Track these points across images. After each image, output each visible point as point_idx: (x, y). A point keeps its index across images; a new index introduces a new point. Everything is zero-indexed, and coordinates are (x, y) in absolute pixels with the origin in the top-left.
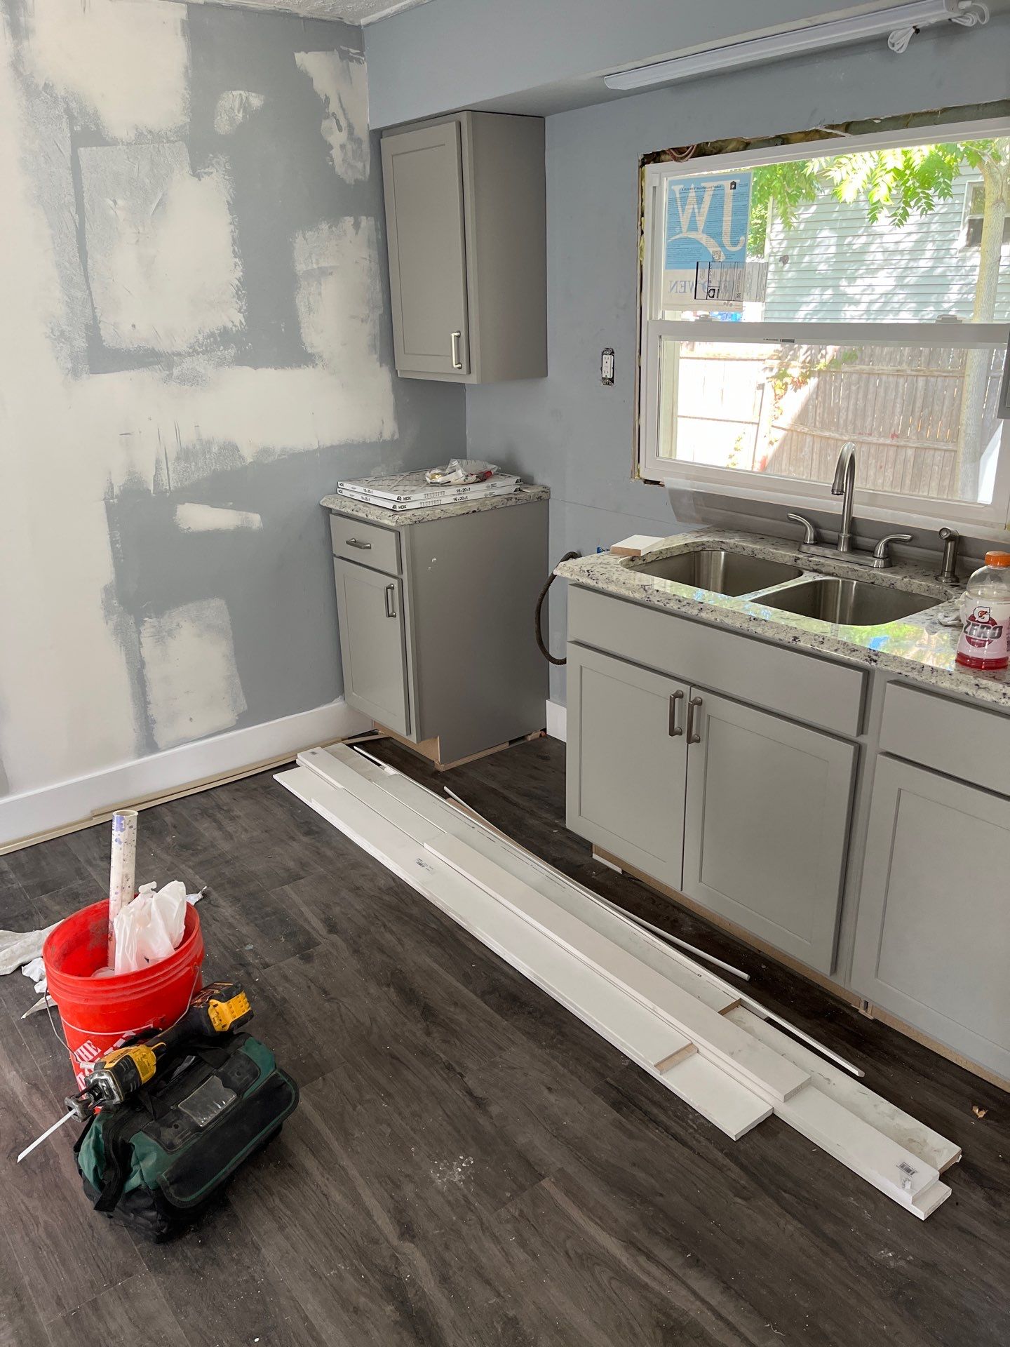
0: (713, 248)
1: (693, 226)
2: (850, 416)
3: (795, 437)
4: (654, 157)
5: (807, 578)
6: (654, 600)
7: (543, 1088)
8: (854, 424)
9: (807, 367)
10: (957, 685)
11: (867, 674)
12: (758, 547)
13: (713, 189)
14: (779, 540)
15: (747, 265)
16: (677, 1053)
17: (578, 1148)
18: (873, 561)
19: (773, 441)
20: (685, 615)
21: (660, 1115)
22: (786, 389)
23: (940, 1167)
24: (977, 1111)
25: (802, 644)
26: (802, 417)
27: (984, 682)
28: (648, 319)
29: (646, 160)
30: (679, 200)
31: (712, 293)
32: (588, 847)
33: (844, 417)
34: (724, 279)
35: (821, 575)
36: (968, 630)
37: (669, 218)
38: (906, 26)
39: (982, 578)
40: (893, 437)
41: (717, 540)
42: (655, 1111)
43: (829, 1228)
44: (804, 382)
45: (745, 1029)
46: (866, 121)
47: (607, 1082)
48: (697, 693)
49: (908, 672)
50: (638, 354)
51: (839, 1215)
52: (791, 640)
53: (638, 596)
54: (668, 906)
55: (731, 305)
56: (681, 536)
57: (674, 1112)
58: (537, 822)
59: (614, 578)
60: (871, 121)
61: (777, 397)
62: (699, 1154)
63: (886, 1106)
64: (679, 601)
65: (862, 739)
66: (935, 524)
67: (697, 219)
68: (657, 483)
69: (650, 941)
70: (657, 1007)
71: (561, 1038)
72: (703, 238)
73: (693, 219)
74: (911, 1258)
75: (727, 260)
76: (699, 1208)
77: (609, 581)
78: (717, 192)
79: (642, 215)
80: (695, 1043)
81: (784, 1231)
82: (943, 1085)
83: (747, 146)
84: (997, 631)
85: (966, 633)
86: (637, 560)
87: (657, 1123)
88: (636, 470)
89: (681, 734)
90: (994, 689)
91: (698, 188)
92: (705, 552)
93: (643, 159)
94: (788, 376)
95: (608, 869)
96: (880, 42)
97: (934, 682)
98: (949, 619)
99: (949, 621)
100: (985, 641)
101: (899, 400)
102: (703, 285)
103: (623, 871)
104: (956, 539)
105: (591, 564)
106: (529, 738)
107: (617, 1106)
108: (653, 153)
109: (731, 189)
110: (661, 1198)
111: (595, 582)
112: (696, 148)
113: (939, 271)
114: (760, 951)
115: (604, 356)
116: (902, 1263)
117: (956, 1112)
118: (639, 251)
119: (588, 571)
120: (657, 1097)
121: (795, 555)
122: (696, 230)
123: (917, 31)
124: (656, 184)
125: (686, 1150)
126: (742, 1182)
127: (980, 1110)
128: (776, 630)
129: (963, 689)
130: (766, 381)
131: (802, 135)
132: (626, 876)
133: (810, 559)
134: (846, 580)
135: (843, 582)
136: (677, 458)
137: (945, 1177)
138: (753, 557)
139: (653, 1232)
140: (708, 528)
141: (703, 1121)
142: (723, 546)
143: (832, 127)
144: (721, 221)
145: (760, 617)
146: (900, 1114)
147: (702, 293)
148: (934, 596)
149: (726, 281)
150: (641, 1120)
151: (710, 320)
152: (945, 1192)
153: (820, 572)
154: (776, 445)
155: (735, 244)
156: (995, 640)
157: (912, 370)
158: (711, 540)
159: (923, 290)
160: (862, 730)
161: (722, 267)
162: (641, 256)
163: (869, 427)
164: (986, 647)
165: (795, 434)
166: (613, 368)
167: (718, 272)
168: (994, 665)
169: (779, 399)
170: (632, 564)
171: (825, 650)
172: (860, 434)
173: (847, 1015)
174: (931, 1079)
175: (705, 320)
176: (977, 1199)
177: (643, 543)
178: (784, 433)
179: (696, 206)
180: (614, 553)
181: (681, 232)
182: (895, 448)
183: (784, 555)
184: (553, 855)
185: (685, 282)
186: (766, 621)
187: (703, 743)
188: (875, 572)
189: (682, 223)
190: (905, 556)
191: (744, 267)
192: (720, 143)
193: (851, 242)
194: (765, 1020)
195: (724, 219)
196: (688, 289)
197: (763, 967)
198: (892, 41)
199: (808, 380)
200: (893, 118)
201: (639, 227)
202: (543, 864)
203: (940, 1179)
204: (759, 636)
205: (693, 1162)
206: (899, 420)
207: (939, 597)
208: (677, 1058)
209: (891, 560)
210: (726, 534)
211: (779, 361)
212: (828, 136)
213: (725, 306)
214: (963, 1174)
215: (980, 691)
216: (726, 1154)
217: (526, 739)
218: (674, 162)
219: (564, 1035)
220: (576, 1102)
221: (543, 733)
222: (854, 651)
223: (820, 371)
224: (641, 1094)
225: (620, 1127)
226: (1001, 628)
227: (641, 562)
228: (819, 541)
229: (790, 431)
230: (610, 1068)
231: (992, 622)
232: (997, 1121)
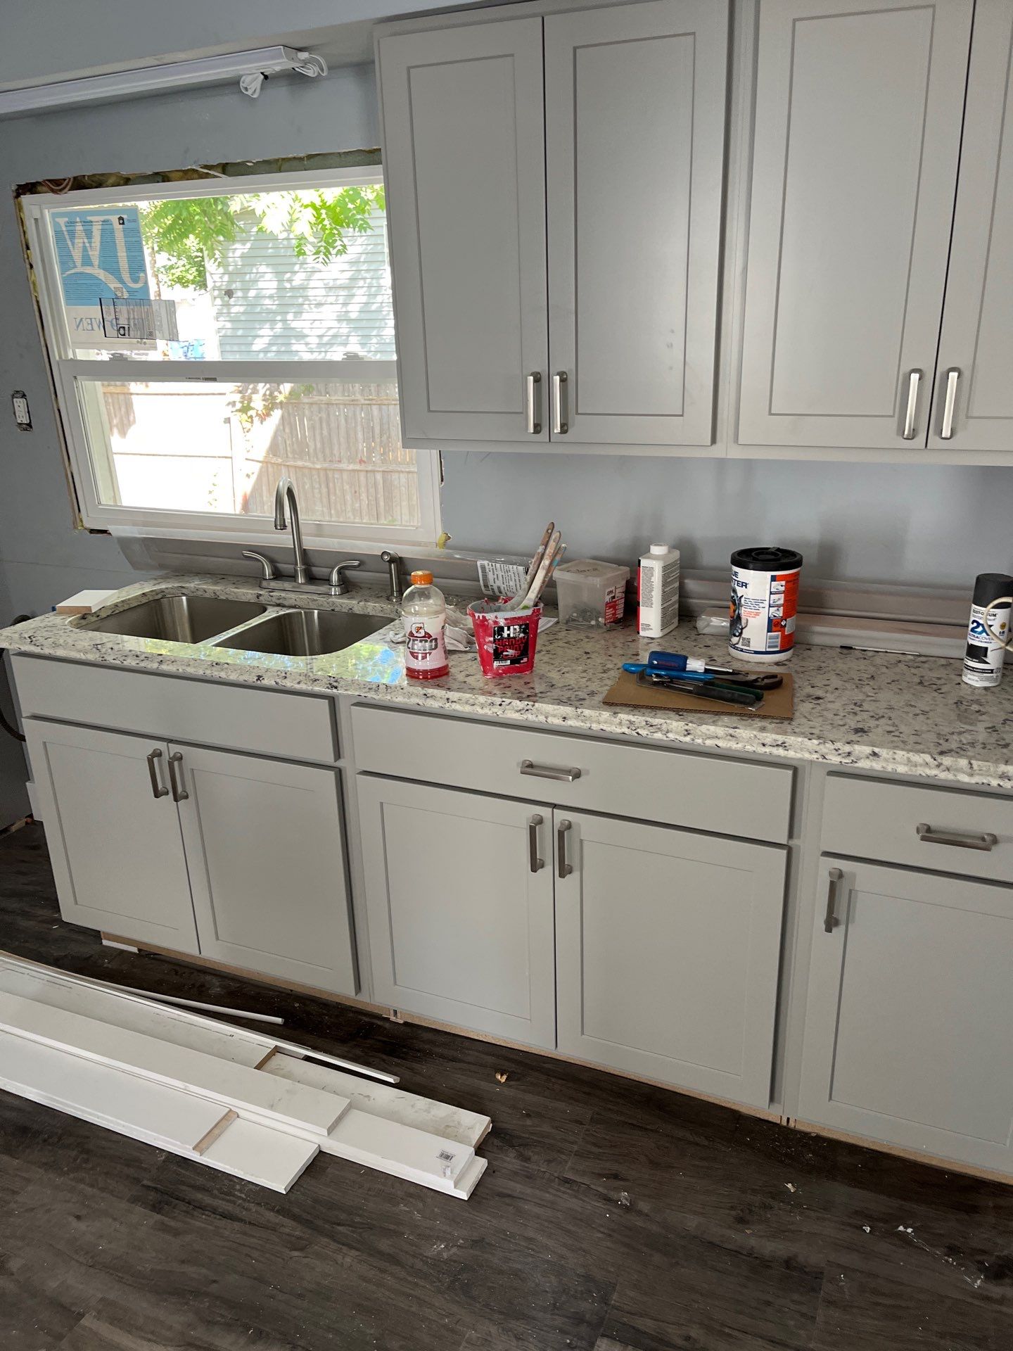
0: (114, 284)
1: (87, 261)
2: (319, 445)
3: (270, 469)
4: (31, 188)
5: (271, 614)
6: (110, 659)
7: (71, 1219)
8: (323, 452)
9: (268, 399)
10: (409, 698)
11: (332, 701)
12: (219, 588)
13: (101, 223)
14: (239, 579)
15: (153, 303)
16: (216, 1126)
17: (118, 1270)
18: (330, 589)
19: (250, 473)
20: (145, 670)
21: (205, 1198)
22: (252, 422)
23: (474, 1142)
24: (499, 1077)
25: (267, 682)
26: (274, 449)
27: (430, 691)
28: (57, 358)
29: (20, 191)
30: (66, 233)
31: (123, 331)
32: (96, 935)
33: (313, 447)
34: (132, 317)
35: (284, 609)
36: (410, 646)
37: (59, 252)
38: (254, 71)
39: (412, 595)
40: (360, 462)
41: (176, 585)
42: (199, 1196)
43: (384, 1245)
44: (268, 415)
45: (284, 1076)
46: (239, 163)
47: (143, 1186)
48: (175, 748)
49: (366, 692)
50: (53, 396)
51: (392, 1227)
52: (255, 680)
53: (91, 657)
54: (193, 973)
55: (145, 343)
56: (137, 585)
57: (220, 1190)
58: (31, 923)
59: (61, 641)
60: (243, 164)
61: (246, 430)
62: (250, 1223)
63: (421, 1102)
64: (137, 656)
65: (339, 764)
66: (376, 549)
67: (90, 253)
68: (105, 532)
69: (176, 1017)
70: (188, 1084)
71: (85, 1156)
72: (102, 274)
73: (85, 253)
74: (461, 1241)
75: (131, 297)
76: (255, 1279)
77: (55, 645)
78: (106, 227)
79: (28, 248)
80: (233, 1109)
81: (342, 1265)
82: (469, 1063)
83: (127, 181)
84: (434, 643)
85: (409, 648)
86: (90, 617)
87: (202, 1207)
88: (78, 521)
89: (167, 793)
90: (439, 695)
91: (84, 222)
92: (165, 599)
93: (17, 190)
94: (253, 409)
95: (122, 951)
96: (233, 84)
97: (389, 698)
98: (398, 636)
99: (399, 638)
100: (426, 654)
101: (359, 428)
102: (111, 322)
103: (139, 950)
104: (398, 561)
105: (33, 628)
106: (14, 829)
107: (156, 1208)
108: (27, 184)
109: (120, 224)
110: (215, 1285)
111: (39, 648)
112: (74, 182)
113: (374, 307)
114: (291, 991)
115: (15, 400)
116: (454, 1250)
117: (484, 1085)
118: (32, 286)
119: (29, 637)
120: (200, 1181)
121: (257, 592)
122: (91, 265)
123: (266, 77)
124: (38, 216)
125: (237, 1225)
126: (297, 1233)
127: (502, 1075)
128: (239, 671)
129: (414, 700)
130: (231, 415)
131: (181, 174)
132: (142, 953)
133: (272, 594)
134: (307, 611)
135: (305, 612)
136: (124, 504)
137: (480, 1151)
138: (216, 599)
139: (210, 1323)
140: (166, 574)
141: (251, 1186)
142: (184, 591)
143: (206, 167)
144: (116, 256)
145: (222, 661)
146: (436, 1105)
147: (111, 331)
148: (388, 616)
149: (134, 318)
150: (185, 1212)
151: (126, 359)
152: (482, 1163)
153: (284, 606)
154: (254, 478)
155: (136, 280)
156: (433, 652)
157: (365, 400)
158: (170, 586)
159: (364, 324)
160: (338, 755)
161: (128, 304)
162: (35, 291)
163: (337, 455)
164: (428, 659)
165: (269, 465)
166: (29, 412)
167: (124, 309)
168: (438, 674)
169: (248, 432)
170: (84, 622)
171: (289, 684)
172: (330, 461)
173: (380, 1026)
174: (460, 1061)
175: (118, 360)
176: (510, 1160)
177: (92, 599)
178: (259, 465)
179: (86, 240)
180: (60, 613)
181: (75, 267)
182: (365, 473)
183: (246, 593)
184: (55, 955)
185: (91, 319)
186: (228, 664)
187: (191, 798)
188: (333, 599)
189: (75, 258)
190: (357, 581)
191: (150, 305)
192: (98, 177)
193: (290, 278)
194: (302, 1059)
195: (119, 254)
196: (95, 327)
197: (297, 1005)
198: (245, 85)
199: (272, 412)
200: (264, 162)
201: (27, 261)
202: (42, 967)
203: (476, 1155)
204: (224, 681)
205: (245, 1234)
206: (362, 446)
207: (392, 616)
208: (216, 1131)
209: (347, 586)
210: (186, 578)
211: (241, 395)
212: (207, 176)
213: (139, 345)
214: (496, 1141)
215: (428, 700)
216: (278, 1212)
217: (9, 831)
218: (51, 194)
219: (88, 1152)
220: (110, 1220)
221: (29, 820)
222: (315, 681)
223: (281, 403)
224: (183, 1183)
225: (164, 1228)
226: (436, 639)
227: (94, 619)
228: (278, 575)
229: (265, 463)
230: (145, 1169)
231: (428, 635)
232: (518, 1080)
